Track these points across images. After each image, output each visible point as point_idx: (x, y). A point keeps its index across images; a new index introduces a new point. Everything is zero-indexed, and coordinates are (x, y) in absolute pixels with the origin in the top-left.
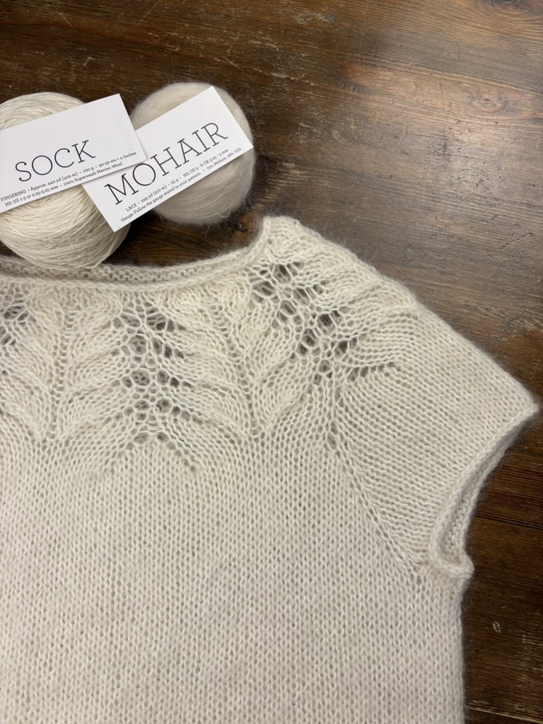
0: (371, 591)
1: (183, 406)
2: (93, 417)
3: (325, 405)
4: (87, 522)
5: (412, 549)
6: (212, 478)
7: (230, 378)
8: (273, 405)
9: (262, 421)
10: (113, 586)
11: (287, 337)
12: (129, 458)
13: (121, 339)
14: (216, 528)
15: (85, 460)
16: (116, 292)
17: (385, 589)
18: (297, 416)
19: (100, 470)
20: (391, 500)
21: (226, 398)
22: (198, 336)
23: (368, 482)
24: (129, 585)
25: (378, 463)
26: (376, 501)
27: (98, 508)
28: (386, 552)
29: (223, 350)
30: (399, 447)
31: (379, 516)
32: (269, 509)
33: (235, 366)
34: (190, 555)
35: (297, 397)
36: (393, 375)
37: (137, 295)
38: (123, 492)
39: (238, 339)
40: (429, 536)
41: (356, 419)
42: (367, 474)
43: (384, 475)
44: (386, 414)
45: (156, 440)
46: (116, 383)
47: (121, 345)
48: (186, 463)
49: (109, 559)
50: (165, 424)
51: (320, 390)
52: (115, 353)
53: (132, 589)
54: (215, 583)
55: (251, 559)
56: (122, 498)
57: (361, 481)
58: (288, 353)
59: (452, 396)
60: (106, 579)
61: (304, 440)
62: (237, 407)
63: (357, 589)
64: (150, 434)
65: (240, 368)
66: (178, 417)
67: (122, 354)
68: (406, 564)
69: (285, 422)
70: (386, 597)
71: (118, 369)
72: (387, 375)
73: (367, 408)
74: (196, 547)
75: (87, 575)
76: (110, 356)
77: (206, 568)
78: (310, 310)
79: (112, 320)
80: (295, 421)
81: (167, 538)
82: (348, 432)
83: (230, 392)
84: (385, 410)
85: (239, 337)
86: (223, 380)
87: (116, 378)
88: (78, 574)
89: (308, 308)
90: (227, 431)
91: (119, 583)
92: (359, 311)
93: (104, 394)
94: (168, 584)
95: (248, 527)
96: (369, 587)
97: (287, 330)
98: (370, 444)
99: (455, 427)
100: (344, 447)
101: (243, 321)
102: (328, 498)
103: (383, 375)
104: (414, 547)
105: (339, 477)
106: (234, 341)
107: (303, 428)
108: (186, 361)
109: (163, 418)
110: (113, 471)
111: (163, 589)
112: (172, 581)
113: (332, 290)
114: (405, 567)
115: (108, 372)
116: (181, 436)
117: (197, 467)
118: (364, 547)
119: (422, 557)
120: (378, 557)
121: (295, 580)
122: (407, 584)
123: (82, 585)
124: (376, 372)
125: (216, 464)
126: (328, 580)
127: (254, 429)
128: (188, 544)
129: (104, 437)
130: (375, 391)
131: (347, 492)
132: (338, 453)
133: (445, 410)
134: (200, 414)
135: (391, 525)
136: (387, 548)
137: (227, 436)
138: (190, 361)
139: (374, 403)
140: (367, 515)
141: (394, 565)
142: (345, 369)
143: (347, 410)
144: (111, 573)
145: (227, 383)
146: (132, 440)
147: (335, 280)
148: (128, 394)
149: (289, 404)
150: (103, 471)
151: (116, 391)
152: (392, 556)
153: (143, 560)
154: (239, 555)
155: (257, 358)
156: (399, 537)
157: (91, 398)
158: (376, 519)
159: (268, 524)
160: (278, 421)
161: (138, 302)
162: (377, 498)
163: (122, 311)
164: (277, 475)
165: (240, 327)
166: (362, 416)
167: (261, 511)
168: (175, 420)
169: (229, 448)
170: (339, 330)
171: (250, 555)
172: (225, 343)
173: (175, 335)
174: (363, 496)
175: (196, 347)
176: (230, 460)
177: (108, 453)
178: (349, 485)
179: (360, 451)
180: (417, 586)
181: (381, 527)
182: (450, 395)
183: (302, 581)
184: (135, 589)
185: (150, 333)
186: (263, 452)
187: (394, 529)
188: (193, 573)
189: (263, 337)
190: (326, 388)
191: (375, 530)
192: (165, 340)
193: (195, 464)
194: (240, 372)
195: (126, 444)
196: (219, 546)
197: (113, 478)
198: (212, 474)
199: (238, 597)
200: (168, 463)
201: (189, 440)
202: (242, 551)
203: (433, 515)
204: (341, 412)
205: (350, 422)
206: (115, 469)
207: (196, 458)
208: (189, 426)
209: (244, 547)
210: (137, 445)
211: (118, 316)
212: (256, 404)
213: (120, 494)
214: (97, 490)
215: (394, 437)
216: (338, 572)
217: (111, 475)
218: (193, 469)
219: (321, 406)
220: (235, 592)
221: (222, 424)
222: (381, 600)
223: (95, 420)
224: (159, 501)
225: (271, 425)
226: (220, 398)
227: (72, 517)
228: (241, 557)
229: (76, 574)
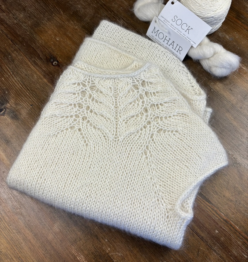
0: (146, 216)
1: (91, 120)
2: (58, 113)
3: (146, 138)
4: (40, 150)
5: (169, 203)
6: (93, 150)
7: (112, 115)
8: (126, 130)
9: (120, 135)
10: (38, 178)
11: (137, 107)
12: (65, 133)
13: (78, 90)
14: (88, 169)
15: (48, 128)
16: (83, 74)
17: (152, 217)
18: (134, 137)
19: (52, 134)
20: (164, 181)
21: (108, 122)
22: (106, 97)
23: (157, 172)
24: (45, 180)
25: (163, 166)
26: (158, 180)
27: (45, 147)
28: (157, 202)
29: (113, 104)
30: (174, 162)
31: (158, 186)
32: (113, 169)
33: (115, 111)
34: (74, 177)
35: (136, 130)
36: (176, 135)
37: (90, 77)
38: (57, 145)
39: (119, 102)
40: (178, 199)
41: (158, 147)
42: (157, 168)
43: (164, 170)
44: (171, 149)
45: (77, 130)
46: (71, 105)
47: (77, 92)
48: (85, 142)
49: (41, 167)
50: (83, 125)
51: (145, 131)
52: (74, 94)
53: (45, 182)
54: (80, 190)
55: (99, 186)
56: (56, 147)
57: (154, 170)
58: (136, 113)
59: (201, 148)
60: (36, 174)
61: (134, 148)
62: (111, 127)
63: (140, 213)
64: (76, 127)
65: (116, 113)
66: (88, 124)
67: (77, 95)
68: (164, 209)
69: (129, 138)
70: (152, 220)
71: (73, 100)
72: (174, 135)
73: (163, 144)
74: (78, 174)
75: (30, 170)
76: (72, 94)
77: (79, 183)
78: (149, 100)
79: (77, 82)
80: (132, 139)
81: (67, 167)
82: (153, 151)
83: (110, 121)
84: (171, 147)
85: (120, 101)
86: (109, 115)
87: (71, 103)
88: (27, 168)
89: (148, 99)
90: (105, 134)
91: (41, 178)
92: (167, 107)
93: (65, 107)
94: (61, 184)
95: (102, 173)
96: (145, 214)
97: (138, 104)
98: (161, 158)
99: (200, 160)
100: (150, 156)
101: (124, 96)
102: (138, 173)
103: (172, 134)
104: (170, 202)
105: (145, 167)
106: (118, 102)
107: (135, 143)
108: (98, 104)
109: (83, 123)
110: (57, 136)
111: (58, 186)
112: (63, 184)
113: (159, 96)
114: (163, 210)
115: (69, 100)
116: (86, 131)
117: (89, 144)
118: (148, 197)
119: (172, 207)
120: (153, 203)
121: (115, 200)
122: (163, 217)
123: (26, 173)
124: (170, 133)
125: (96, 145)
126: (129, 205)
127: (115, 136)
128: (75, 172)
129: (59, 122)
130: (168, 139)
131: (146, 173)
132: (147, 157)
133: (196, 152)
134: (96, 125)
135: (162, 191)
136: (158, 200)
137: (105, 137)
138: (100, 105)
139: (167, 143)
140: (153, 184)
141: (159, 208)
142: (156, 127)
143: (154, 143)
144: (39, 173)
145: (110, 117)
146: (68, 127)
147: (161, 92)
148: (74, 110)
149: (132, 131)
150: (53, 134)
151: (70, 107)
152: (159, 204)
153: (54, 172)
154: (94, 182)
155: (124, 111)
156: (165, 197)
157: (60, 106)
158: (156, 187)
159: (110, 174)
160: (126, 137)
161: (89, 79)
162: (159, 179)
163: (82, 81)
164: (120, 157)
165: (122, 98)
166: (160, 147)
167: (109, 168)
168: (87, 125)
169: (104, 141)
170: (157, 111)
171: (99, 184)
172: (114, 102)
173: (98, 94)
174: (153, 176)
175: (103, 100)
176: (102, 146)
177: (58, 129)
178: (148, 171)
179: (157, 159)
180: (166, 219)
181: (157, 190)
182: (200, 147)
183: (117, 201)
184: (47, 182)
185: (89, 91)
186: (117, 147)
187: (163, 193)
188: (73, 183)
189: (129, 104)
190: (148, 131)
191: (154, 191)
192: (93, 95)
193: (88, 143)
194: (116, 114)
195: (66, 128)
196: (87, 176)
197: (56, 139)
198: (94, 149)
199: (89, 199)
200: (78, 140)
201: (89, 134)
202: (96, 181)
203: (182, 191)
204: (152, 143)
205: (155, 148)
206: (58, 135)
207: (90, 141)
208: (91, 129)
209: (97, 180)
210: (69, 130)
211: (80, 82)
212: (119, 128)
213: (56, 145)
214: (48, 141)
215: (172, 158)
216: (134, 203)
217: (55, 137)
218: (87, 145)
219: (144, 137)
220: (87, 197)
221: (104, 131)
222: (149, 221)
223: (58, 114)
224: (69, 153)
225: (122, 137)
226: (106, 122)
227: (34, 146)
228: (95, 183)
229: (26, 168)
